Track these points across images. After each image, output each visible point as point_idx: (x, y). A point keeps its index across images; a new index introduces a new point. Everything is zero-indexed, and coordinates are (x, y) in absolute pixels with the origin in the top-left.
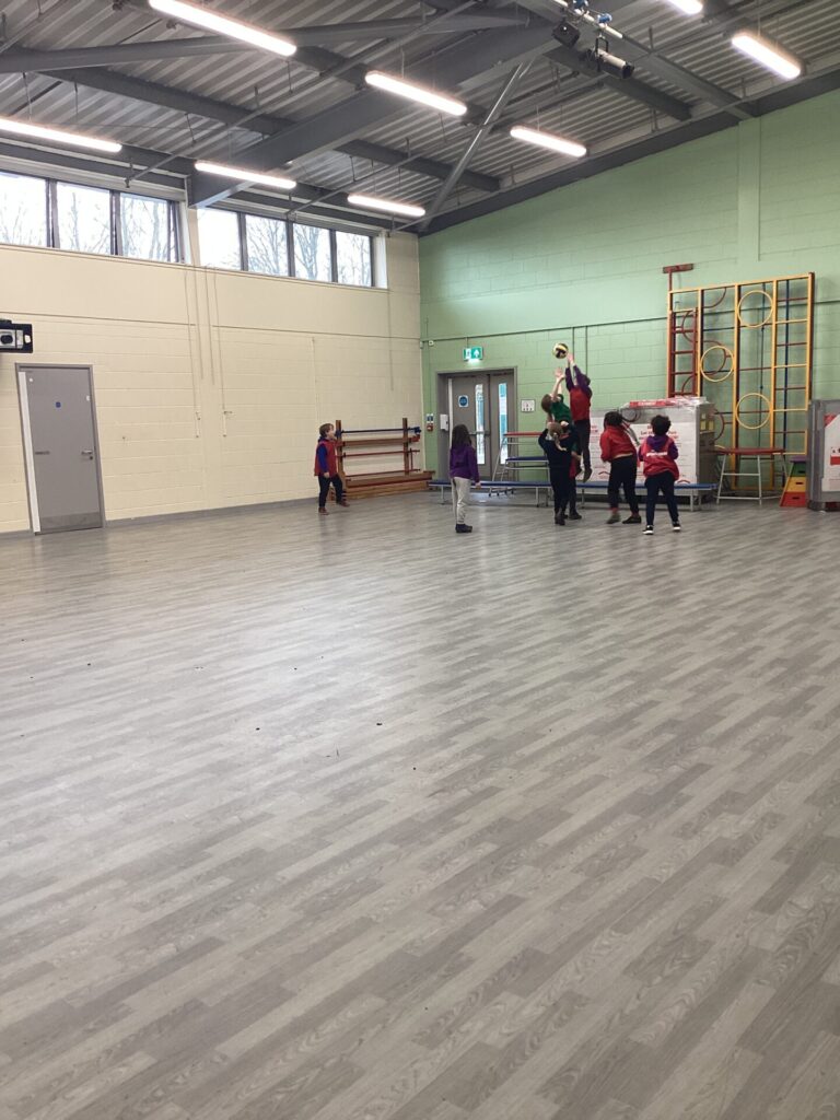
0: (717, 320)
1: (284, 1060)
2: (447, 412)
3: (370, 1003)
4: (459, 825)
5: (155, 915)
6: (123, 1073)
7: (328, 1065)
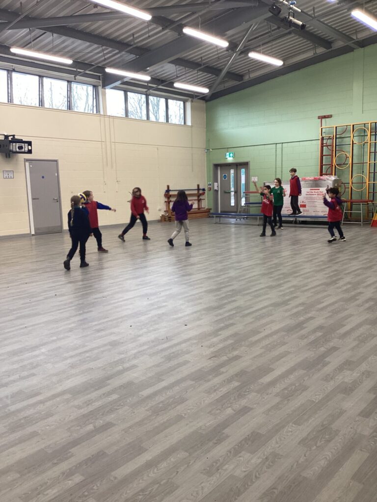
0: (343, 140)
1: (143, 480)
2: (217, 182)
3: (182, 455)
4: (223, 373)
5: (84, 411)
6: (70, 483)
7: (162, 483)
